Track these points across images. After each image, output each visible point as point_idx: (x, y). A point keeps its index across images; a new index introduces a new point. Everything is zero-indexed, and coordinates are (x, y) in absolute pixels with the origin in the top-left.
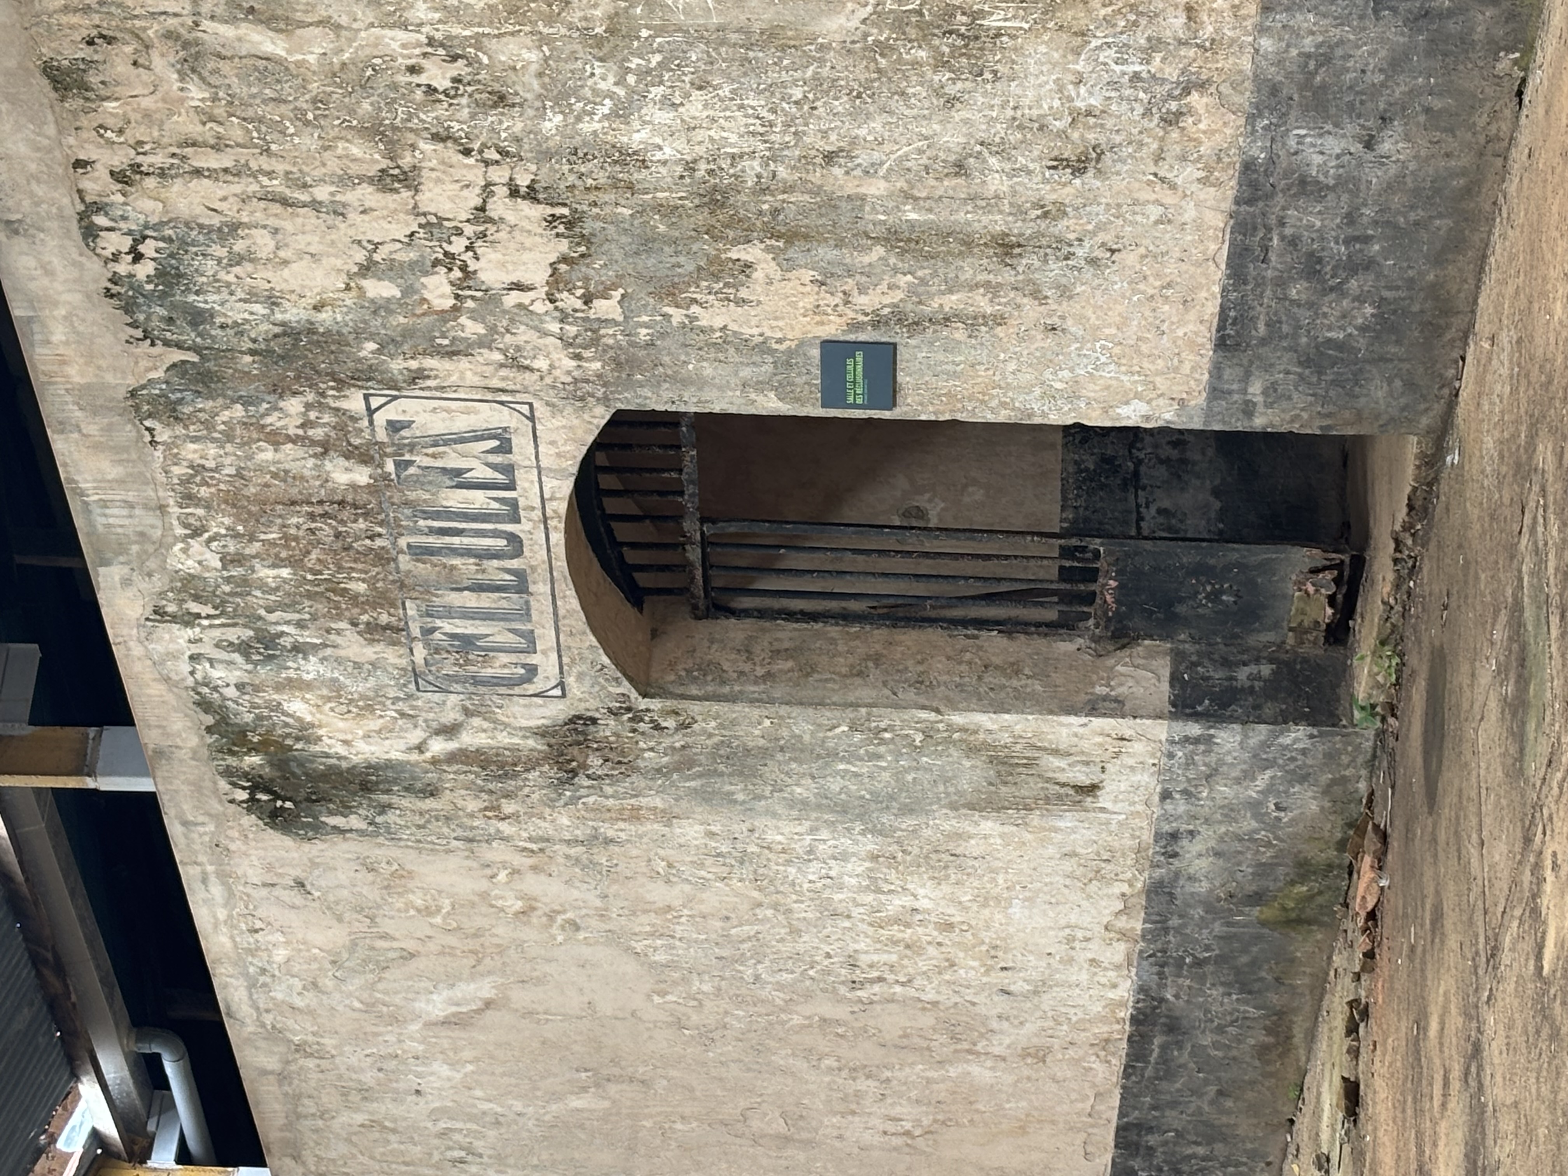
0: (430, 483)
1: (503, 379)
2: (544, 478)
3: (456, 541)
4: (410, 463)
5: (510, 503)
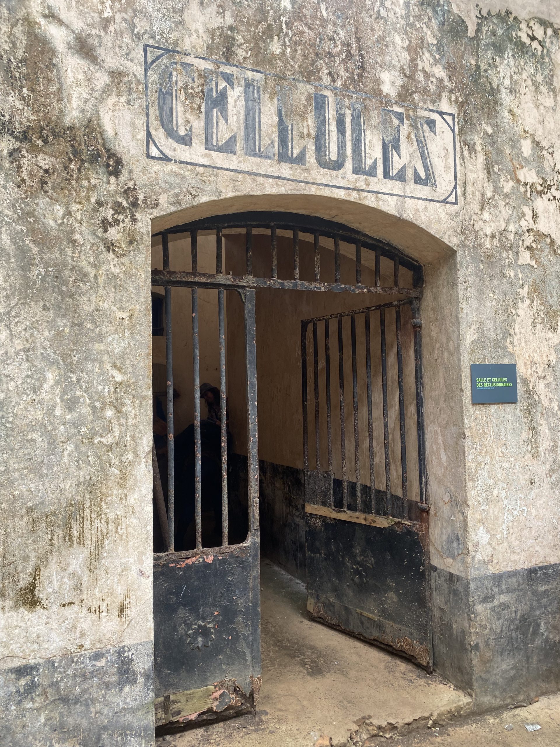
0: (385, 128)
1: (473, 194)
2: (395, 198)
3: (333, 127)
4: (402, 121)
5: (371, 172)
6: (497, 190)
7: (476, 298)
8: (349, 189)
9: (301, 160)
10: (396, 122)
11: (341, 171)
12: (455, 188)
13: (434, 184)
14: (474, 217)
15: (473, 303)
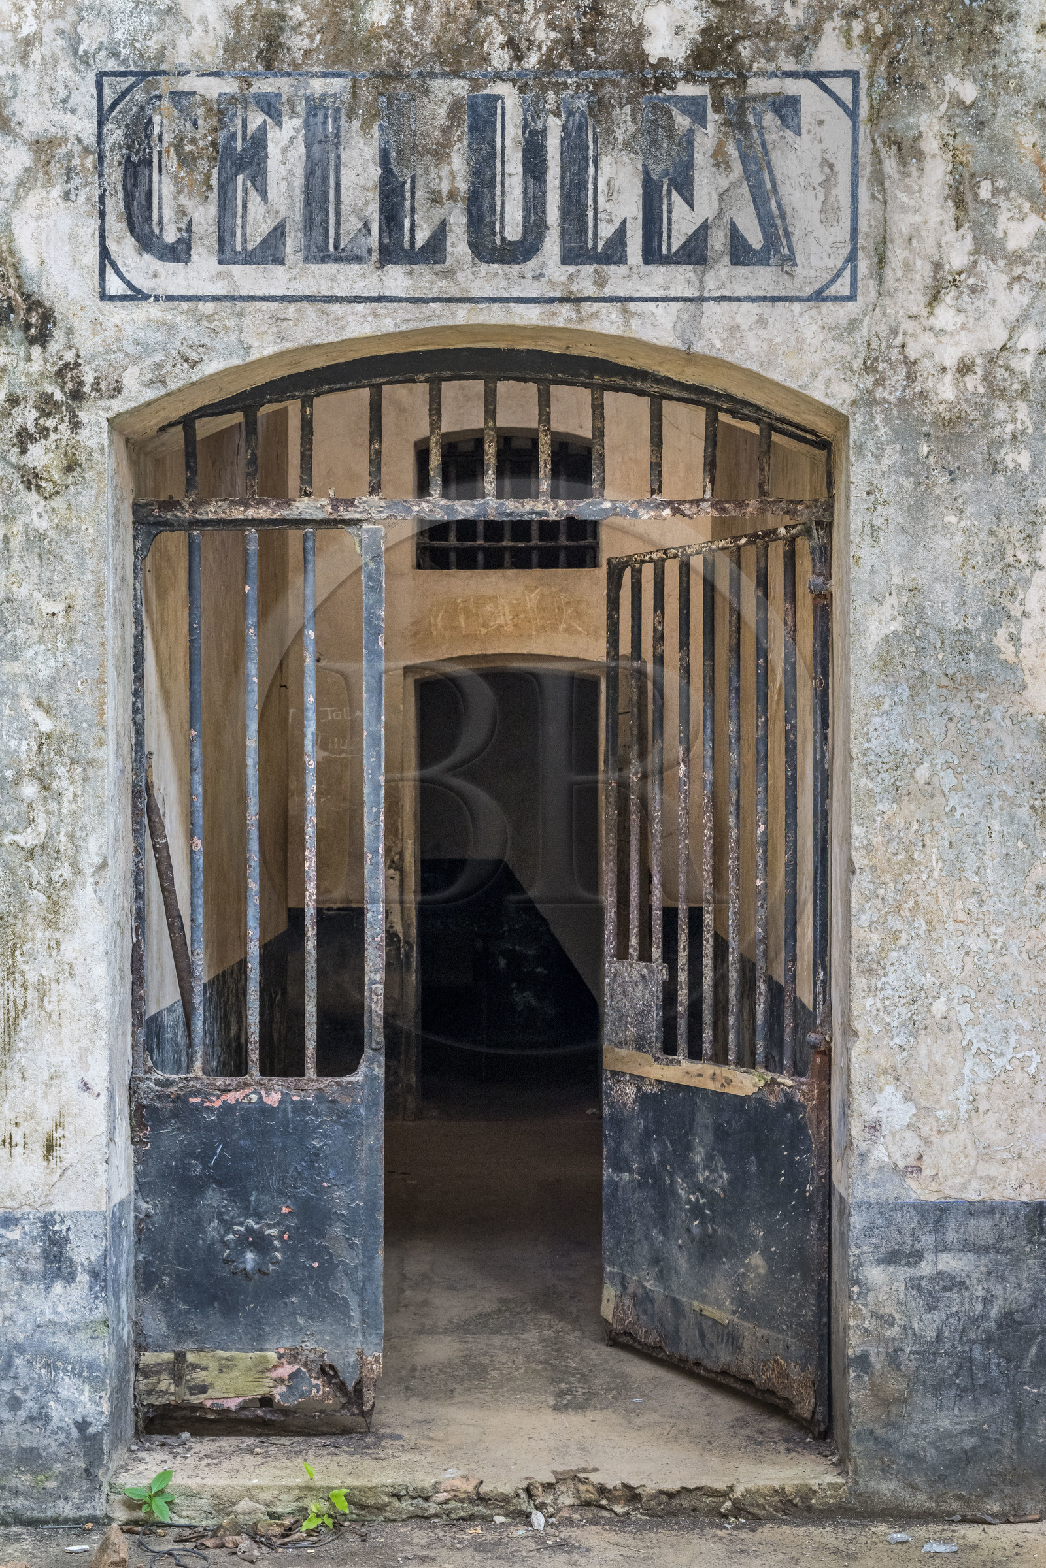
0: (654, 143)
1: (908, 266)
2: (675, 306)
3: (513, 166)
4: (702, 121)
5: (614, 253)
6: (985, 246)
7: (903, 530)
8: (551, 300)
9: (434, 251)
10: (682, 121)
11: (533, 264)
12: (852, 258)
13: (791, 259)
14: (908, 325)
15: (893, 543)
